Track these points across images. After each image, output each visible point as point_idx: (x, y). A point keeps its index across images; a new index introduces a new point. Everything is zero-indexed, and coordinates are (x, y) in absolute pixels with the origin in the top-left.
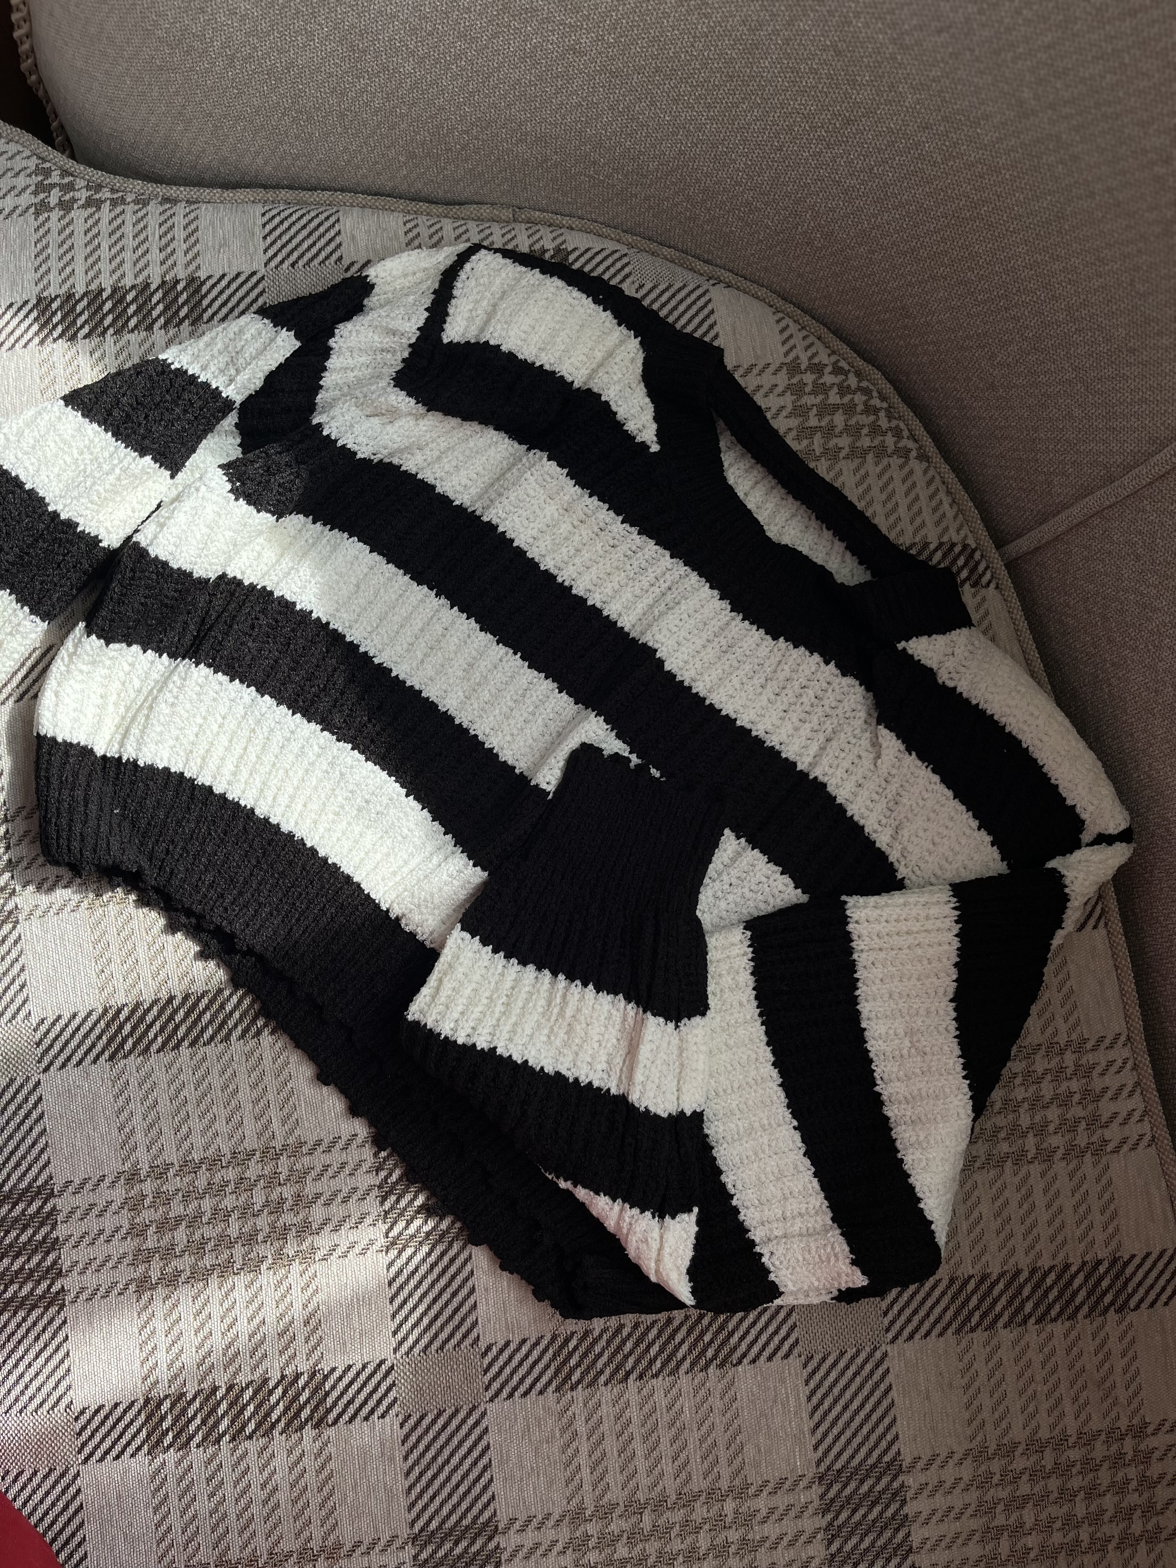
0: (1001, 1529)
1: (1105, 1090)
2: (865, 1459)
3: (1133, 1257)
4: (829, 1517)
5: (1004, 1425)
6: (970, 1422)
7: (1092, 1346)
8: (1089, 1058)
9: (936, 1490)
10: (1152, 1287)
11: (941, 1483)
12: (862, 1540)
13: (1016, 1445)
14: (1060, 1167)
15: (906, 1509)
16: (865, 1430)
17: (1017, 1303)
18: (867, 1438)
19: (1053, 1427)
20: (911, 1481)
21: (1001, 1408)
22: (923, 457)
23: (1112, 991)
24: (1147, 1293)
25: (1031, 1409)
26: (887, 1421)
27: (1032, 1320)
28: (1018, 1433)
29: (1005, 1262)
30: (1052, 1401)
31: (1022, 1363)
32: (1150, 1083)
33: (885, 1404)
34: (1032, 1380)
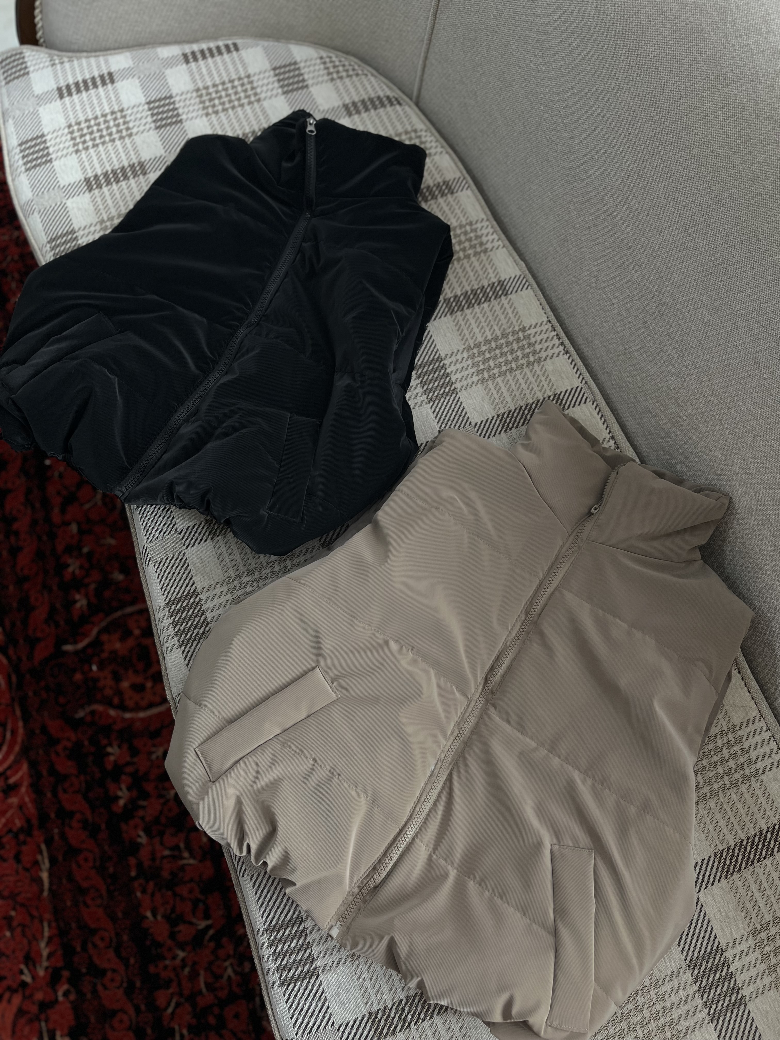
0: (483, 370)
1: (482, 235)
2: (428, 359)
3: (505, 280)
4: (421, 379)
5: (474, 338)
6: (462, 340)
7: (499, 307)
8: (474, 227)
9: (456, 362)
10: (515, 286)
11: (457, 360)
12: (434, 384)
13: (480, 343)
14: (473, 259)
15: (447, 371)
16: (426, 350)
17: (469, 301)
18: (427, 352)
19: (492, 335)
20: (447, 362)
21: (472, 333)
22: (373, 75)
23: (478, 207)
24: (513, 288)
25: (482, 331)
26: (433, 346)
27: (476, 305)
28: (480, 339)
29: (461, 290)
30: (489, 327)
31: (476, 318)
32: (498, 229)
33: (431, 341)
34: (480, 322)
